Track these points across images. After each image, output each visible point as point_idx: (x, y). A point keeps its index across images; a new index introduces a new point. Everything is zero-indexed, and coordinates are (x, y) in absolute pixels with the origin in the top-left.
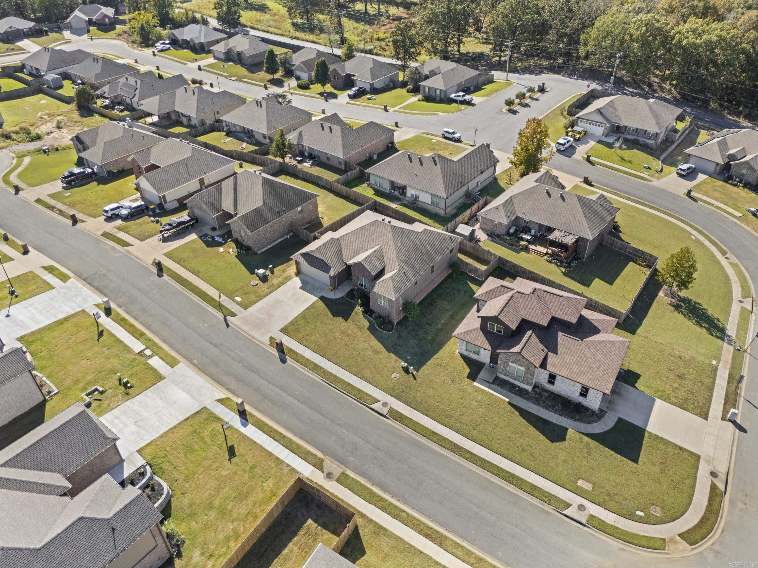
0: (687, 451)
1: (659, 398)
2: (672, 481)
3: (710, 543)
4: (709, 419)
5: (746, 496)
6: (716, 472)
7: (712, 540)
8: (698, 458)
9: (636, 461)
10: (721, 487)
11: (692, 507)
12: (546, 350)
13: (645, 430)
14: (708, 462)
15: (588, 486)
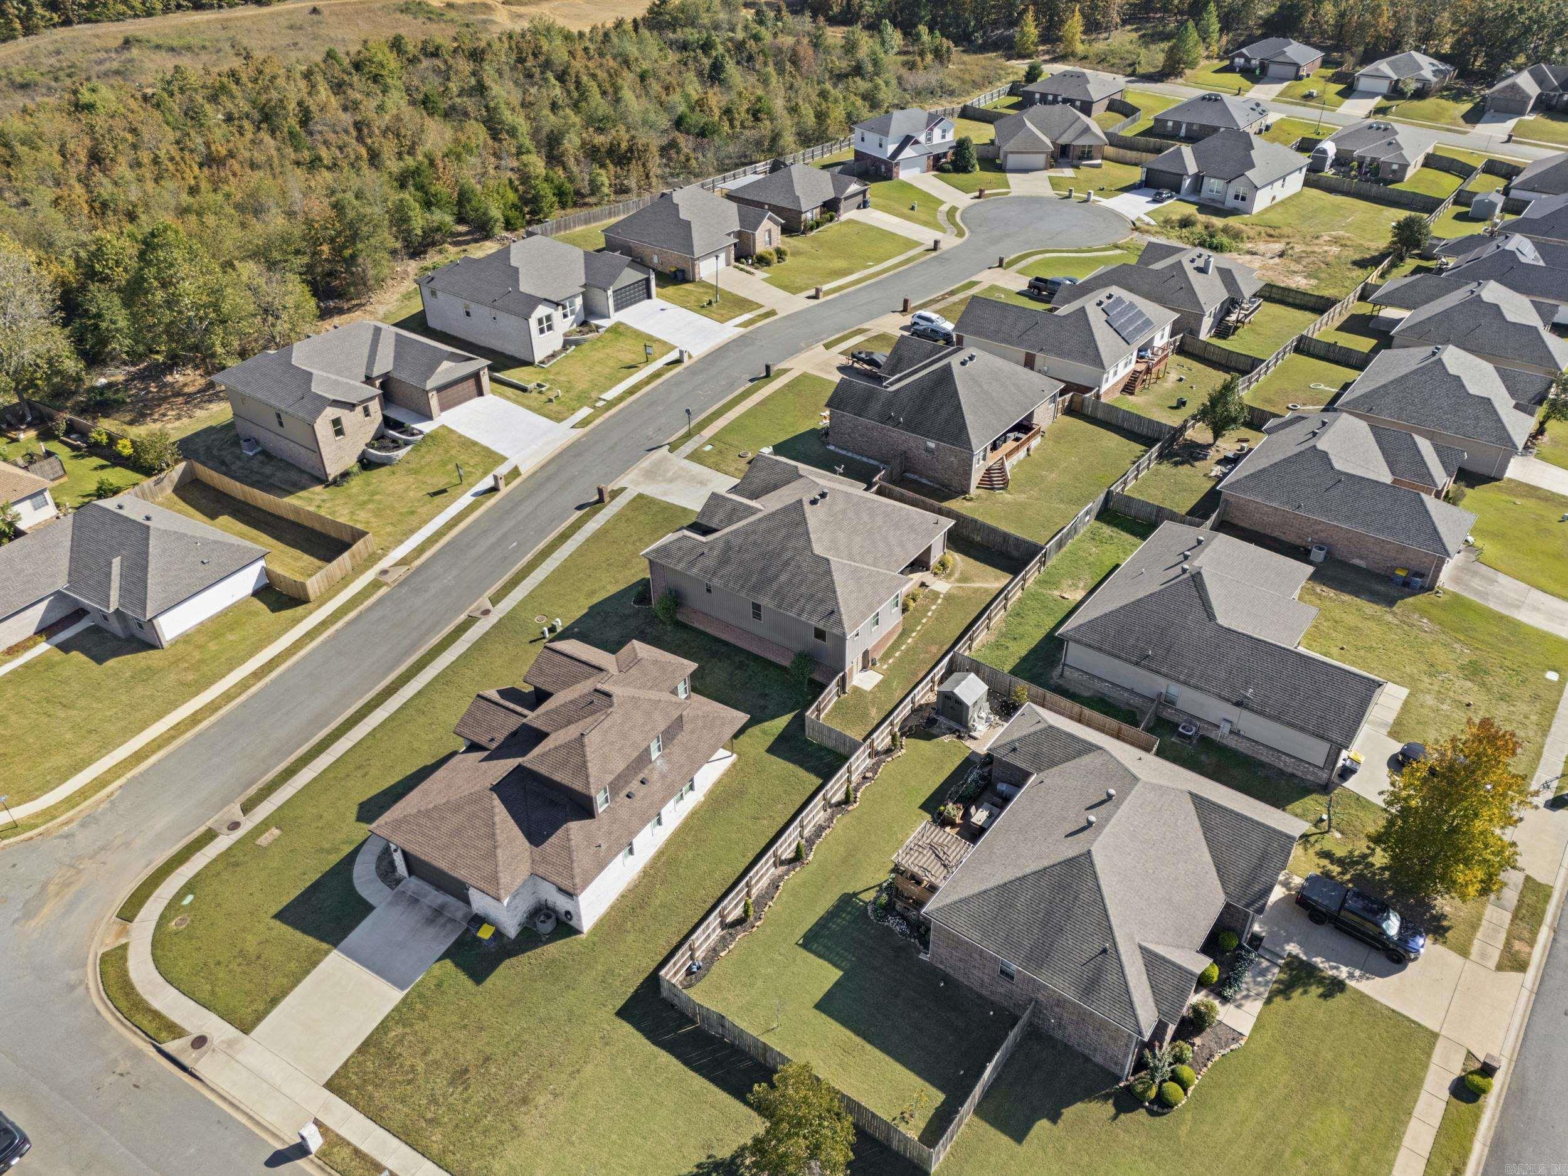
0: (266, 1012)
1: (404, 1001)
2: (219, 963)
3: (92, 985)
4: (327, 1093)
5: (136, 1086)
6: (204, 1048)
7: (93, 990)
8: (246, 1029)
9: (280, 916)
10: (171, 1046)
11: (161, 980)
12: (494, 745)
13: (335, 944)
14: (230, 1044)
15: (264, 840)
